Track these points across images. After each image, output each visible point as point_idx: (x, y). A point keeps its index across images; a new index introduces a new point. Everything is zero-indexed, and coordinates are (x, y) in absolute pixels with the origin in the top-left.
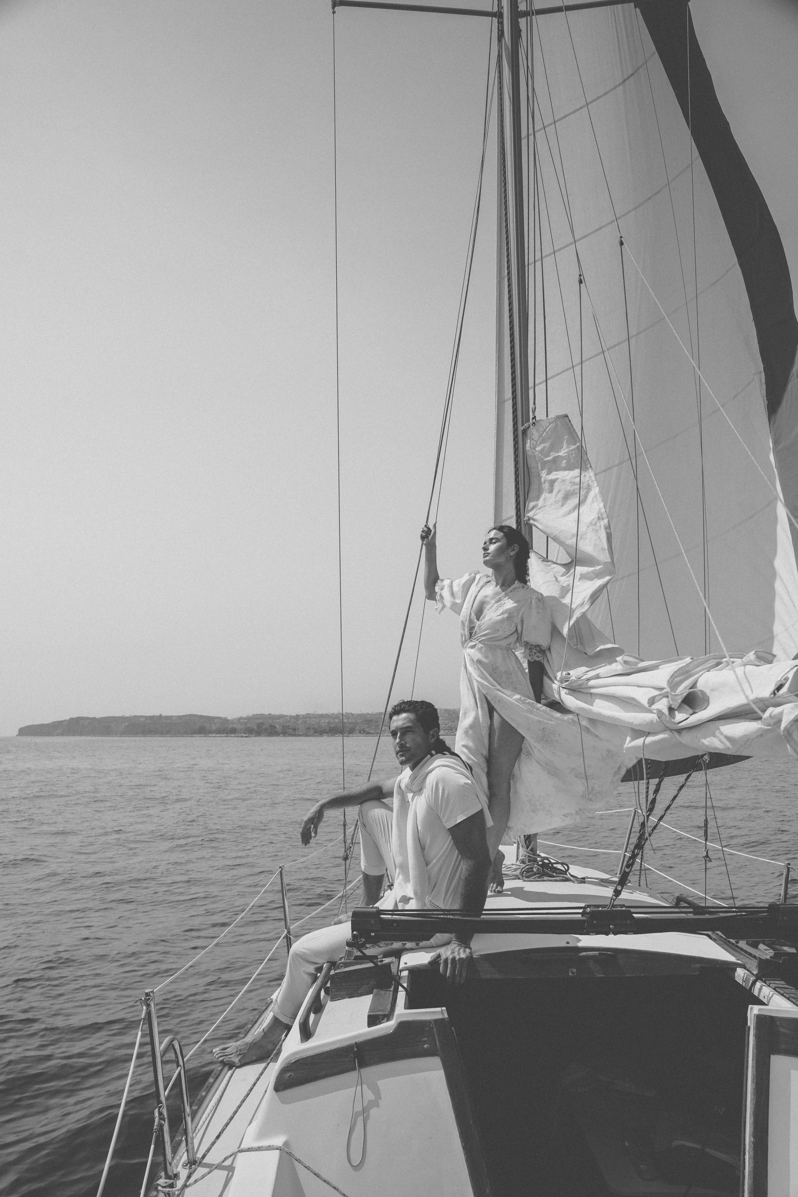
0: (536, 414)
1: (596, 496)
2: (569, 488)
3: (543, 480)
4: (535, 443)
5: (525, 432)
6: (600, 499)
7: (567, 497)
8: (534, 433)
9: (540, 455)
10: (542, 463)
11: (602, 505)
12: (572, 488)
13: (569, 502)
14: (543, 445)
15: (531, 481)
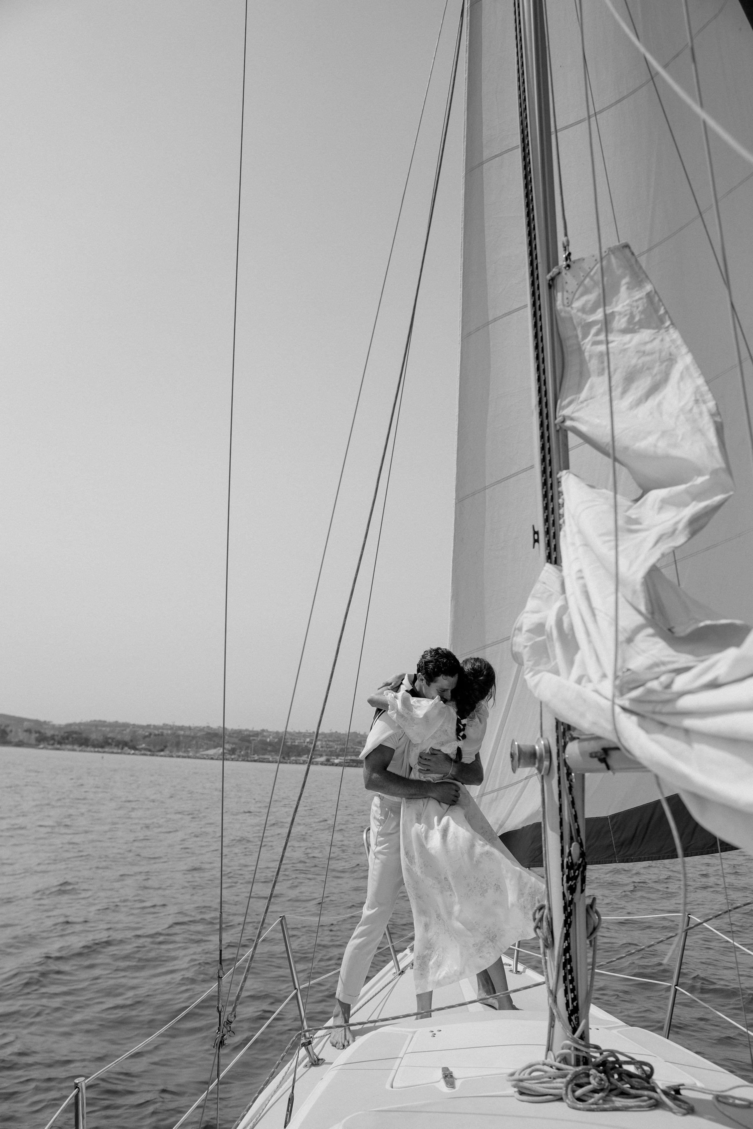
0: (571, 249)
1: (687, 368)
2: (634, 361)
3: (587, 354)
4: (570, 297)
5: (551, 285)
6: (695, 372)
7: (630, 378)
8: (569, 281)
9: (580, 314)
10: (583, 327)
11: (701, 381)
12: (640, 361)
13: (635, 385)
14: (584, 299)
15: (566, 361)
